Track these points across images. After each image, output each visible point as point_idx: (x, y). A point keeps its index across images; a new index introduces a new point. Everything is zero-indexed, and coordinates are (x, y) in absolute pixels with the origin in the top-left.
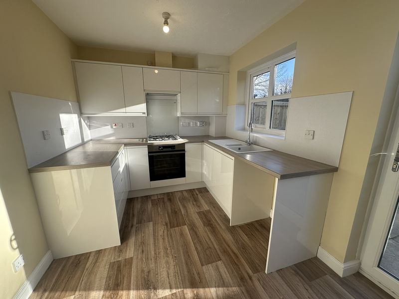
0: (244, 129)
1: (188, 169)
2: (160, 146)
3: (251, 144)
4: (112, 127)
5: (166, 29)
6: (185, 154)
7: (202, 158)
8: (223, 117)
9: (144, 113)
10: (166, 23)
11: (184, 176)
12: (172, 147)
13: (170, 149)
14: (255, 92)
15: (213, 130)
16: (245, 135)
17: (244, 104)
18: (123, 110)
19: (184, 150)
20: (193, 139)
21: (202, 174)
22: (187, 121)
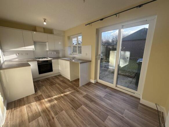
0: (71, 54)
1: (53, 68)
2: (42, 61)
3: (74, 58)
4: (16, 55)
5: (45, 23)
6: (52, 63)
7: (58, 64)
8: (64, 51)
9: (34, 49)
10: (45, 21)
11: (52, 71)
12: (47, 61)
13: (46, 62)
14: (73, 42)
15: (61, 55)
16: (72, 56)
17: (70, 46)
18: (24, 48)
19: (52, 62)
20: (54, 58)
21: (59, 70)
22: (51, 52)
